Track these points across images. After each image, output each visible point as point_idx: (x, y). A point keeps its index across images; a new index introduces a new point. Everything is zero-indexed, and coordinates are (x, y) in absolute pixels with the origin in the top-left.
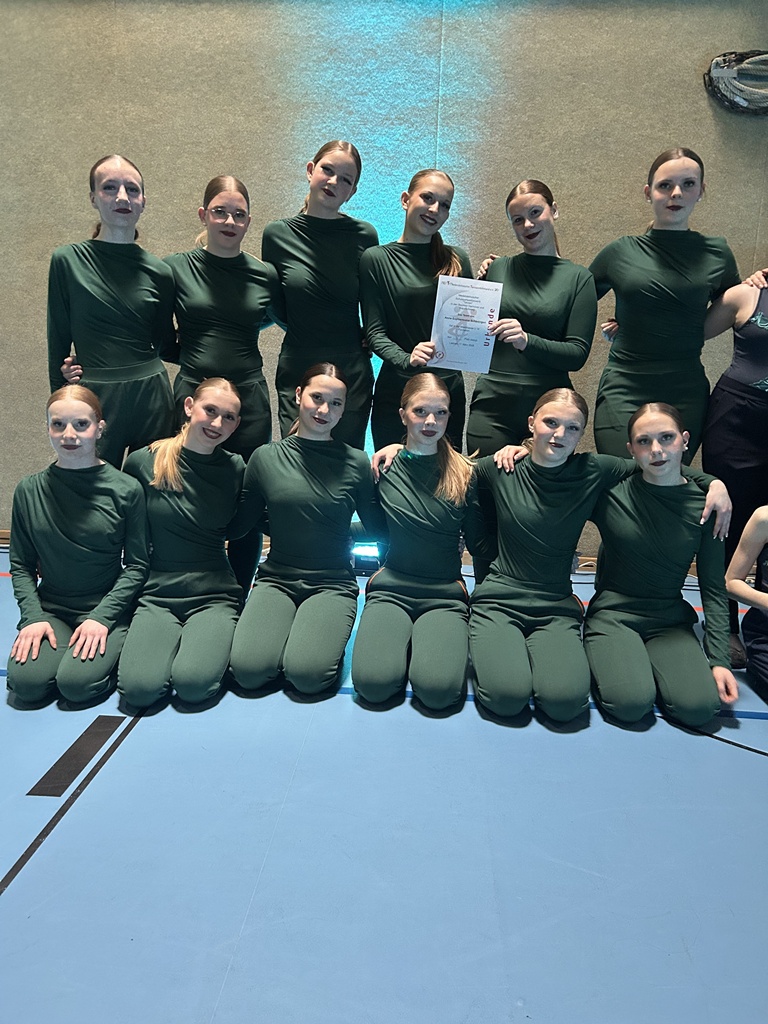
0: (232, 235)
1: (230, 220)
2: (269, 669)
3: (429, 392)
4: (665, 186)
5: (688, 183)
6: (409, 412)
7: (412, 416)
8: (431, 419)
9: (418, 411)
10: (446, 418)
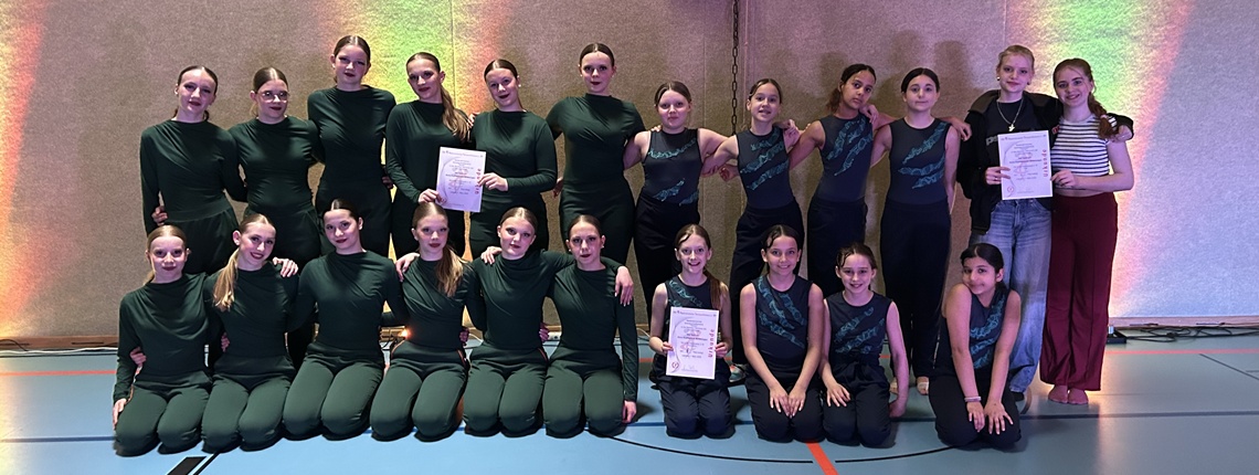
0: (279, 109)
1: (277, 100)
2: (310, 420)
3: (433, 217)
4: (588, 68)
5: (602, 68)
6: (419, 230)
7: (422, 234)
8: (435, 235)
9: (426, 230)
10: (446, 233)
